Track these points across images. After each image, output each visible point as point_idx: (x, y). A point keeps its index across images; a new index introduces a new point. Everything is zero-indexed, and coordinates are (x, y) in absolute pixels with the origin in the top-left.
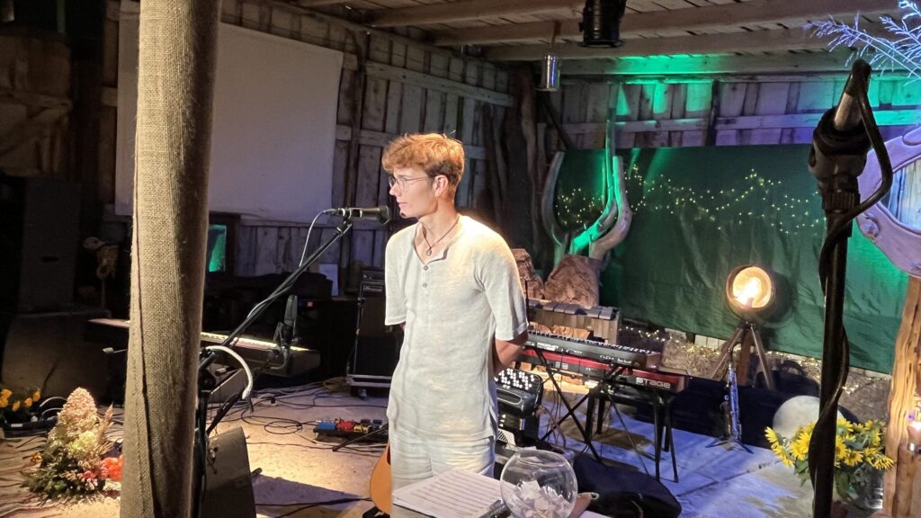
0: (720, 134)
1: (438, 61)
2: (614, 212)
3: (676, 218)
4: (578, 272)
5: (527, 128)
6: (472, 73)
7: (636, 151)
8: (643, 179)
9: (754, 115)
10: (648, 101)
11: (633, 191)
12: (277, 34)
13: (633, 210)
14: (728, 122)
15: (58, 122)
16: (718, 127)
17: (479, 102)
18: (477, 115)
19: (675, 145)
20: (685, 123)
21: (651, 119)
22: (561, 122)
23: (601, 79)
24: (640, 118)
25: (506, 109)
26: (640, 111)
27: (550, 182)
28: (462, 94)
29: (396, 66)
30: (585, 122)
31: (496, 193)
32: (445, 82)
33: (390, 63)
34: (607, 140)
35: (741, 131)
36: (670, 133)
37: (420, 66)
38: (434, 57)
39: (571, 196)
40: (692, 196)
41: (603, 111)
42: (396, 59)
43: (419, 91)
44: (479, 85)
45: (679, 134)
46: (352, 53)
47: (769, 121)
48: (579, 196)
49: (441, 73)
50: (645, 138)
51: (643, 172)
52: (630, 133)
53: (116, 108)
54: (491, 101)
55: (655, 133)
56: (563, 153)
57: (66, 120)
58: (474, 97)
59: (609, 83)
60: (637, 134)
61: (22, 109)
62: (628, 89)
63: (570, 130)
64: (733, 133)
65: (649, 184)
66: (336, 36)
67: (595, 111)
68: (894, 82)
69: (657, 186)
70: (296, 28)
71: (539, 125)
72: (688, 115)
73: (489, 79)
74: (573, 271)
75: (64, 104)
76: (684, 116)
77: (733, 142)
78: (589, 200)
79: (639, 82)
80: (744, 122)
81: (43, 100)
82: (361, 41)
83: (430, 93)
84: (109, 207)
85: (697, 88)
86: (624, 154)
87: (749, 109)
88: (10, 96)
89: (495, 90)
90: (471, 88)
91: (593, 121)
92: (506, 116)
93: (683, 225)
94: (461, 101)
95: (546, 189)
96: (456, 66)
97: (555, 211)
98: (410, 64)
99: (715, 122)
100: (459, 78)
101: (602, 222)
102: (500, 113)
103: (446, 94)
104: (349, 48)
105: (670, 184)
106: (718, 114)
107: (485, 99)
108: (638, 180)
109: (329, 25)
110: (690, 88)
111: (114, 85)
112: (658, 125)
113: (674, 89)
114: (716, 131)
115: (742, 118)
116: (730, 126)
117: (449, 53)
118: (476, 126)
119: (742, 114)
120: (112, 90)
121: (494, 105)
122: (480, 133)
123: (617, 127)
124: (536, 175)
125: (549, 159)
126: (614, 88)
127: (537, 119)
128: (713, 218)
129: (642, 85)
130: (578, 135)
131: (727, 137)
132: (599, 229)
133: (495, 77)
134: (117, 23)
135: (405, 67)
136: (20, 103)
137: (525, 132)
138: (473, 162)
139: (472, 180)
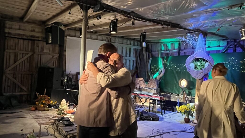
0: (181, 53)
1: (125, 41)
2: (161, 70)
3: (173, 70)
4: (153, 82)
5: (144, 53)
6: (132, 43)
7: (165, 57)
8: (167, 63)
9: (187, 49)
10: (168, 47)
11: (165, 65)
12: (93, 39)
13: (165, 69)
14: (182, 51)
15: (57, 58)
16: (180, 52)
17: (134, 48)
18: (134, 51)
19: (173, 56)
20: (174, 51)
21: (168, 50)
22: (152, 51)
23: (158, 43)
24: (166, 50)
25: (140, 49)
26: (166, 49)
27: (149, 64)
28: (130, 47)
29: (116, 43)
30: (156, 51)
31: (138, 67)
32: (126, 45)
33: (115, 43)
34: (160, 55)
35: (185, 53)
36: (172, 53)
37: (121, 43)
38: (124, 40)
39: (154, 67)
40: (176, 66)
41: (159, 49)
42: (116, 42)
43: (121, 48)
44: (134, 45)
45: (173, 53)
46: (107, 41)
47: (189, 50)
48: (155, 67)
49: (125, 43)
50: (167, 54)
51: (167, 61)
52: (165, 53)
53: (66, 55)
54: (137, 48)
55: (169, 53)
56: (152, 58)
57: (58, 58)
58: (133, 48)
59: (160, 43)
60: (166, 54)
61: (51, 56)
62: (164, 44)
63: (153, 53)
64: (183, 53)
65: (168, 64)
66: (104, 38)
67: (158, 49)
68: (211, 42)
69: (169, 64)
70: (97, 38)
72: (175, 49)
73: (136, 43)
74: (152, 82)
75: (58, 55)
76: (174, 50)
77: (183, 55)
78: (157, 67)
79: (165, 43)
80: (185, 51)
81: (54, 54)
82: (109, 39)
83: (123, 47)
84: (64, 72)
85: (176, 44)
86: (163, 58)
87: (186, 48)
88: (49, 54)
89: (138, 46)
90: (132, 46)
91: (158, 51)
92: (140, 50)
93: (174, 72)
94: (130, 49)
95: (148, 65)
96: (129, 42)
97: (151, 70)
98: (119, 42)
99: (180, 51)
100: (129, 44)
101: (159, 72)
102: (139, 50)
103: (127, 48)
104: (107, 40)
105: (172, 64)
106: (180, 49)
107: (135, 48)
108: (166, 63)
109: (103, 37)
110: (175, 44)
111: (66, 51)
112: (169, 52)
113: (172, 44)
114: (180, 53)
115: (185, 50)
116: (183, 51)
117: (127, 39)
118: (134, 53)
119: (185, 49)
120: (65, 52)
121: (138, 49)
122: (135, 55)
123: (162, 52)
124: (146, 63)
125: (149, 59)
126: (161, 44)
127: (146, 51)
128: (179, 70)
129: (166, 44)
130: (155, 54)
131: (182, 54)
132: (159, 73)
133: (137, 43)
134: (66, 40)
135: (118, 43)
136: (51, 55)
137: (144, 54)
138: (133, 61)
139: (133, 64)
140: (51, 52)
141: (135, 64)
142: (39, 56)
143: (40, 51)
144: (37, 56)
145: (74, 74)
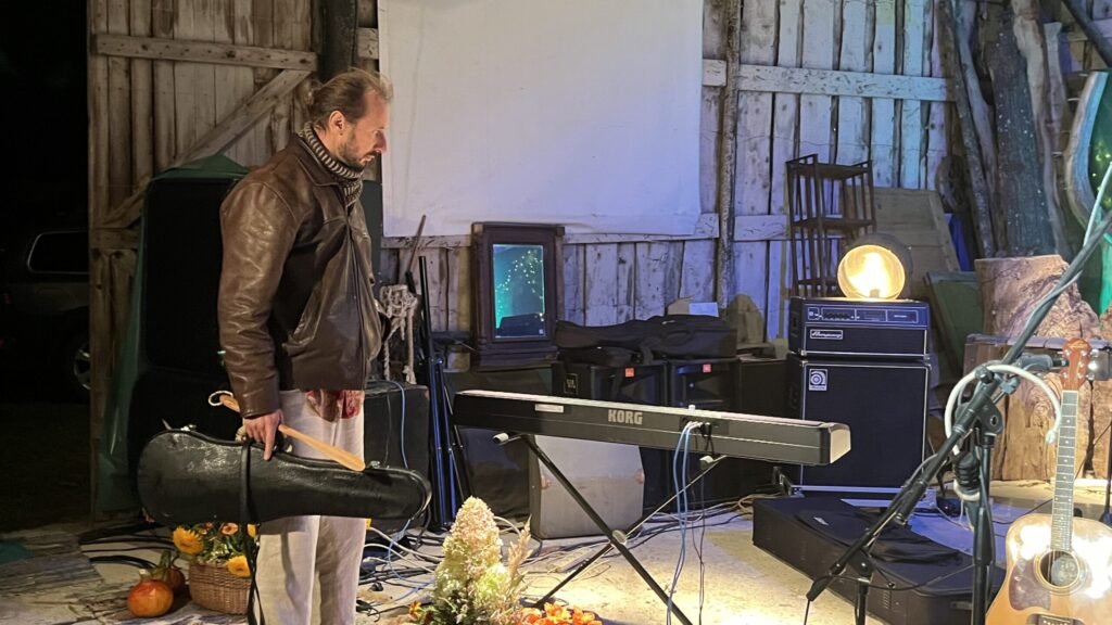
15: (297, 92)
18: (929, 20)
22: (1089, 16)
56: (1103, 75)
57: (306, 88)
61: (245, 77)
71: (1048, 27)
75: (304, 62)
81: (276, 58)
88: (230, 56)
111: (375, 25)
118: (927, 40)
122: (936, 53)
127: (1042, 18)
136: (243, 63)
137: (1021, 43)
138: (926, 106)
139: (926, 139)
140: (240, 38)
141: (937, 141)
142: (141, 72)
143: (140, 26)
144: (119, 79)
145: (451, 244)
